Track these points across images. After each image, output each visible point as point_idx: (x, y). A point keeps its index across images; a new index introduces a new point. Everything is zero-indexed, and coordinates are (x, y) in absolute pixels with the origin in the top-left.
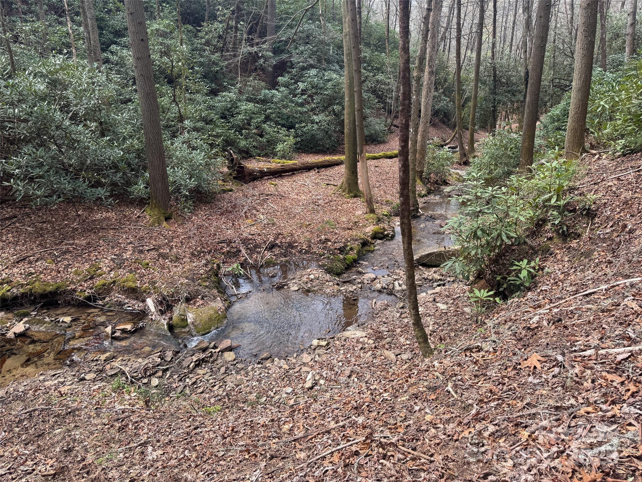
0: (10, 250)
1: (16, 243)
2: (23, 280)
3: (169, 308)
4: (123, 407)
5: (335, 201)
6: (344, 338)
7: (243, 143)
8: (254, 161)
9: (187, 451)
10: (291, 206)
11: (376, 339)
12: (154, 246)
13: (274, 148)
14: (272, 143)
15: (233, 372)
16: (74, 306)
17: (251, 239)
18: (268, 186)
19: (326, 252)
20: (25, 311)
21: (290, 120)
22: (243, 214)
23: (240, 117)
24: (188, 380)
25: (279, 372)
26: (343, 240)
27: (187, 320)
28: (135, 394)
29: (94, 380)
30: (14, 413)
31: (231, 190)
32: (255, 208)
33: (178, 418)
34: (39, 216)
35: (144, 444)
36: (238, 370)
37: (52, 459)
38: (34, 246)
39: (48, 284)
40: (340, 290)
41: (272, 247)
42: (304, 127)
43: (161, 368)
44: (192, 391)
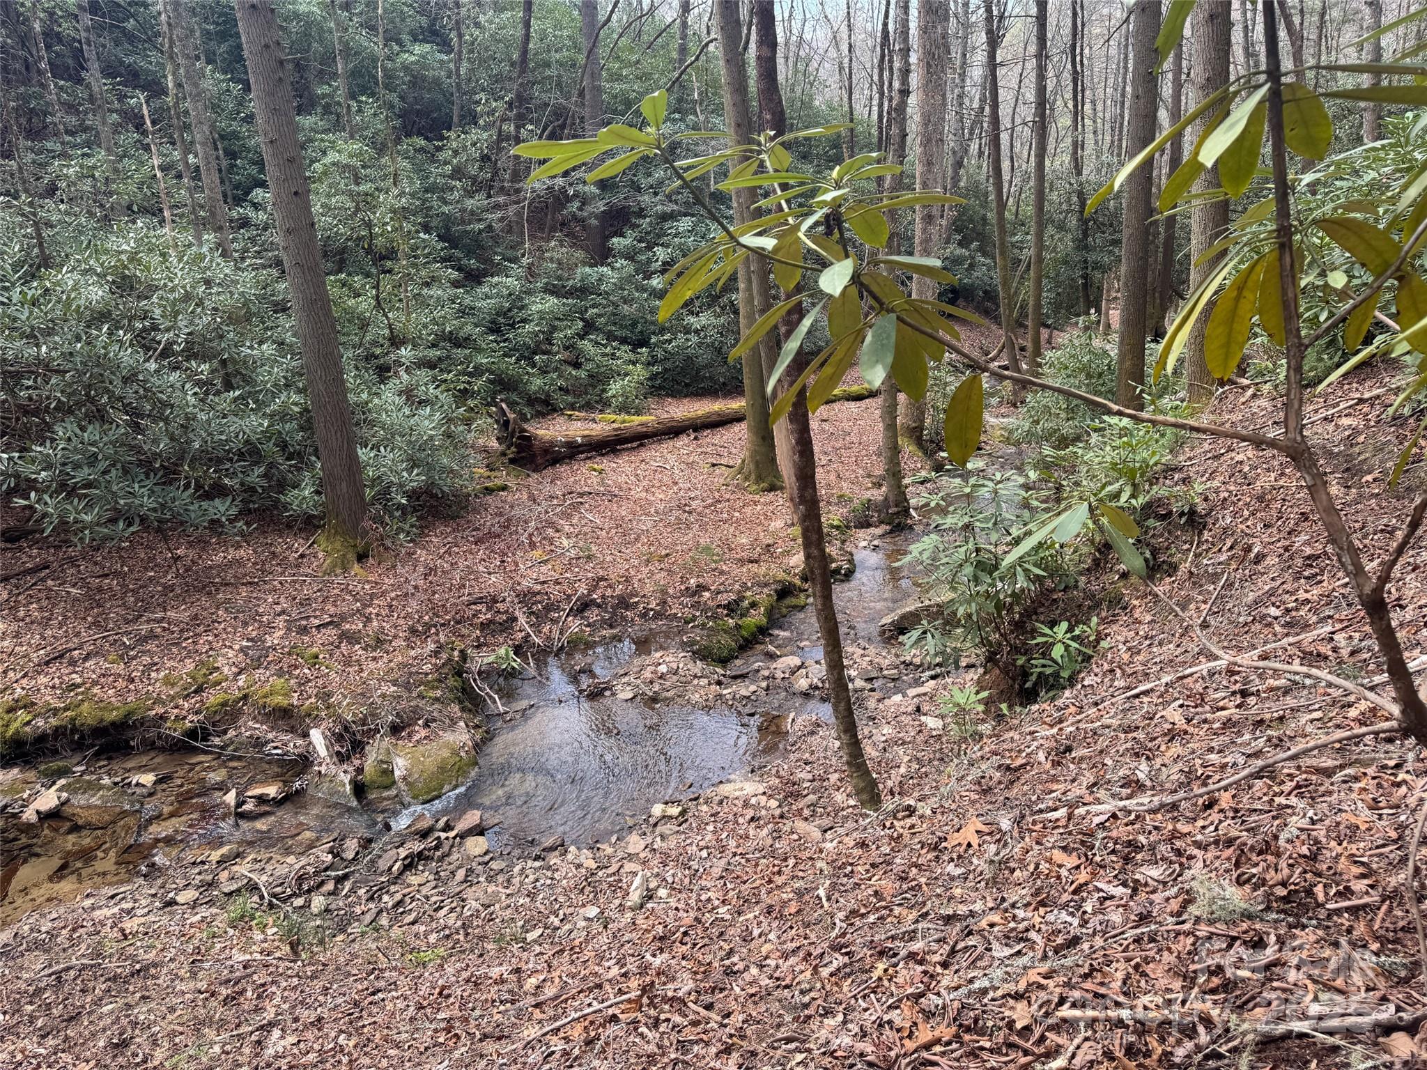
0: (32, 637)
1: (45, 623)
2: (56, 700)
3: (358, 747)
4: (248, 957)
5: (728, 500)
6: (718, 798)
7: (537, 383)
8: (561, 420)
9: (343, 1036)
10: (631, 517)
11: (786, 798)
12: (331, 616)
13: (604, 391)
14: (599, 379)
15: (482, 879)
16: (162, 750)
17: (539, 593)
18: (585, 474)
19: (698, 614)
20: (60, 764)
21: (639, 327)
22: (524, 539)
23: (528, 328)
24: (386, 898)
25: (575, 876)
26: (737, 587)
27: (393, 771)
28: (275, 930)
29: (194, 905)
30: (25, 975)
31: (504, 488)
32: (552, 524)
33: (349, 974)
34: (96, 563)
35: (267, 1027)
36: (492, 873)
37: (87, 1062)
38: (81, 628)
39: (109, 707)
40: (720, 695)
41: (583, 607)
42: (670, 341)
43: (333, 874)
44: (394, 920)
